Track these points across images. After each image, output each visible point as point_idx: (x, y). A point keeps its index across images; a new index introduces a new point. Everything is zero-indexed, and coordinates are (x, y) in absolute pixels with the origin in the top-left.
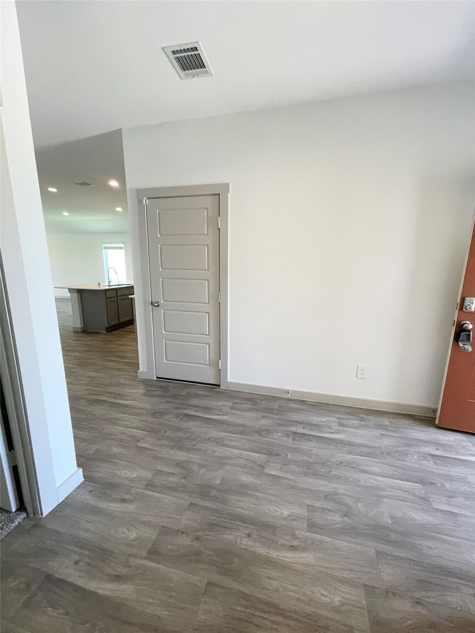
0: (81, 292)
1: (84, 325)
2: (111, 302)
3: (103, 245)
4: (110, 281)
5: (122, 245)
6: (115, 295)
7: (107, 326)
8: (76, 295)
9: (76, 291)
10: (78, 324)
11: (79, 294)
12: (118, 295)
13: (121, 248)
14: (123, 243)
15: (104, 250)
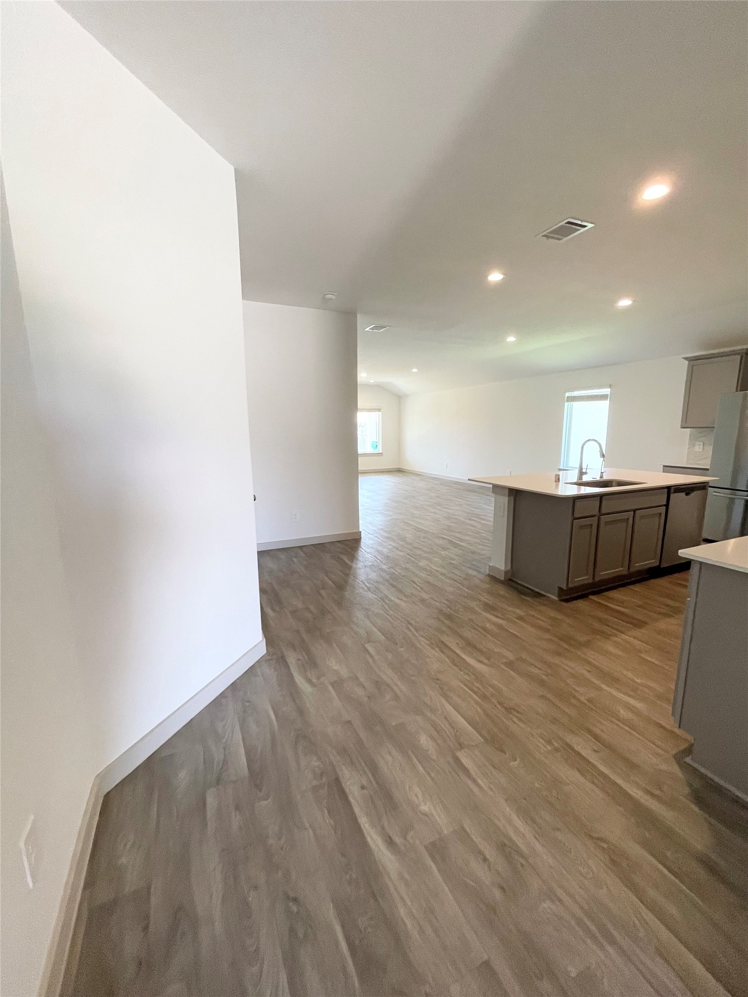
0: (515, 494)
1: (512, 567)
2: (582, 527)
3: (567, 394)
4: (584, 471)
5: (607, 391)
6: (596, 512)
7: (564, 587)
8: (505, 500)
9: (508, 490)
10: (500, 563)
11: (512, 498)
12: (603, 511)
13: (603, 397)
14: (610, 386)
15: (566, 404)
